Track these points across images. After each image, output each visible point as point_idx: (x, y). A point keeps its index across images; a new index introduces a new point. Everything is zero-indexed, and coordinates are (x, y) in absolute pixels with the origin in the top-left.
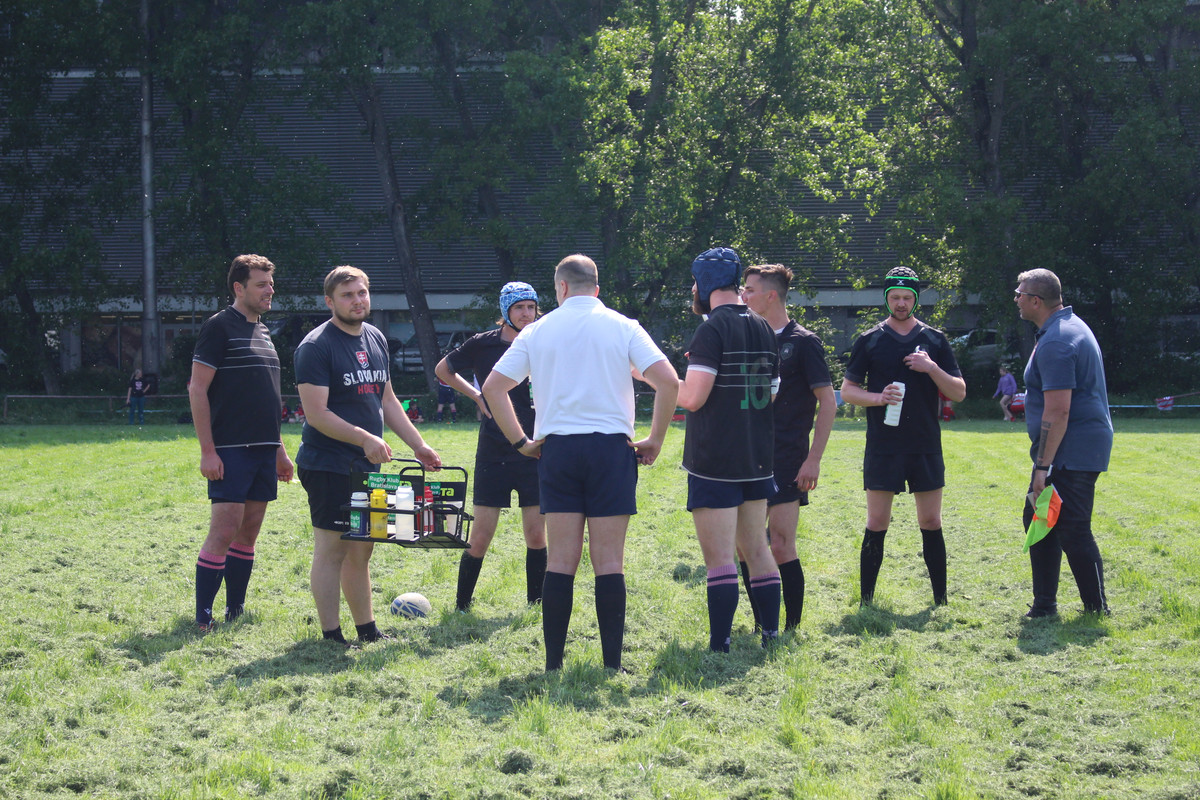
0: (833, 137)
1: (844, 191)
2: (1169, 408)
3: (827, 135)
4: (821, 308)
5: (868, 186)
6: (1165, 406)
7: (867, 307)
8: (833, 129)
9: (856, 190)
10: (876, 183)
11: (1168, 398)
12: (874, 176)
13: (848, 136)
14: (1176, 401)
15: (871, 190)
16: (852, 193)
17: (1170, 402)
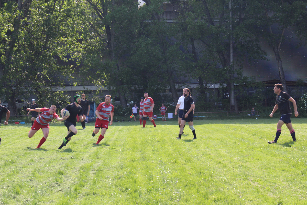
0: (67, 43)
1: (71, 58)
2: (156, 118)
3: (66, 43)
4: (67, 91)
5: (77, 57)
6: (154, 118)
7: (79, 91)
8: (67, 41)
9: (73, 58)
10: (79, 56)
11: (155, 115)
12: (79, 54)
13: (71, 43)
14: (157, 116)
15: (78, 58)
16: (72, 59)
17: (156, 117)
